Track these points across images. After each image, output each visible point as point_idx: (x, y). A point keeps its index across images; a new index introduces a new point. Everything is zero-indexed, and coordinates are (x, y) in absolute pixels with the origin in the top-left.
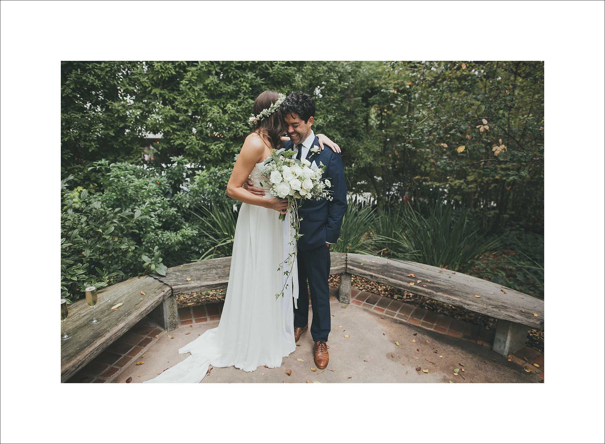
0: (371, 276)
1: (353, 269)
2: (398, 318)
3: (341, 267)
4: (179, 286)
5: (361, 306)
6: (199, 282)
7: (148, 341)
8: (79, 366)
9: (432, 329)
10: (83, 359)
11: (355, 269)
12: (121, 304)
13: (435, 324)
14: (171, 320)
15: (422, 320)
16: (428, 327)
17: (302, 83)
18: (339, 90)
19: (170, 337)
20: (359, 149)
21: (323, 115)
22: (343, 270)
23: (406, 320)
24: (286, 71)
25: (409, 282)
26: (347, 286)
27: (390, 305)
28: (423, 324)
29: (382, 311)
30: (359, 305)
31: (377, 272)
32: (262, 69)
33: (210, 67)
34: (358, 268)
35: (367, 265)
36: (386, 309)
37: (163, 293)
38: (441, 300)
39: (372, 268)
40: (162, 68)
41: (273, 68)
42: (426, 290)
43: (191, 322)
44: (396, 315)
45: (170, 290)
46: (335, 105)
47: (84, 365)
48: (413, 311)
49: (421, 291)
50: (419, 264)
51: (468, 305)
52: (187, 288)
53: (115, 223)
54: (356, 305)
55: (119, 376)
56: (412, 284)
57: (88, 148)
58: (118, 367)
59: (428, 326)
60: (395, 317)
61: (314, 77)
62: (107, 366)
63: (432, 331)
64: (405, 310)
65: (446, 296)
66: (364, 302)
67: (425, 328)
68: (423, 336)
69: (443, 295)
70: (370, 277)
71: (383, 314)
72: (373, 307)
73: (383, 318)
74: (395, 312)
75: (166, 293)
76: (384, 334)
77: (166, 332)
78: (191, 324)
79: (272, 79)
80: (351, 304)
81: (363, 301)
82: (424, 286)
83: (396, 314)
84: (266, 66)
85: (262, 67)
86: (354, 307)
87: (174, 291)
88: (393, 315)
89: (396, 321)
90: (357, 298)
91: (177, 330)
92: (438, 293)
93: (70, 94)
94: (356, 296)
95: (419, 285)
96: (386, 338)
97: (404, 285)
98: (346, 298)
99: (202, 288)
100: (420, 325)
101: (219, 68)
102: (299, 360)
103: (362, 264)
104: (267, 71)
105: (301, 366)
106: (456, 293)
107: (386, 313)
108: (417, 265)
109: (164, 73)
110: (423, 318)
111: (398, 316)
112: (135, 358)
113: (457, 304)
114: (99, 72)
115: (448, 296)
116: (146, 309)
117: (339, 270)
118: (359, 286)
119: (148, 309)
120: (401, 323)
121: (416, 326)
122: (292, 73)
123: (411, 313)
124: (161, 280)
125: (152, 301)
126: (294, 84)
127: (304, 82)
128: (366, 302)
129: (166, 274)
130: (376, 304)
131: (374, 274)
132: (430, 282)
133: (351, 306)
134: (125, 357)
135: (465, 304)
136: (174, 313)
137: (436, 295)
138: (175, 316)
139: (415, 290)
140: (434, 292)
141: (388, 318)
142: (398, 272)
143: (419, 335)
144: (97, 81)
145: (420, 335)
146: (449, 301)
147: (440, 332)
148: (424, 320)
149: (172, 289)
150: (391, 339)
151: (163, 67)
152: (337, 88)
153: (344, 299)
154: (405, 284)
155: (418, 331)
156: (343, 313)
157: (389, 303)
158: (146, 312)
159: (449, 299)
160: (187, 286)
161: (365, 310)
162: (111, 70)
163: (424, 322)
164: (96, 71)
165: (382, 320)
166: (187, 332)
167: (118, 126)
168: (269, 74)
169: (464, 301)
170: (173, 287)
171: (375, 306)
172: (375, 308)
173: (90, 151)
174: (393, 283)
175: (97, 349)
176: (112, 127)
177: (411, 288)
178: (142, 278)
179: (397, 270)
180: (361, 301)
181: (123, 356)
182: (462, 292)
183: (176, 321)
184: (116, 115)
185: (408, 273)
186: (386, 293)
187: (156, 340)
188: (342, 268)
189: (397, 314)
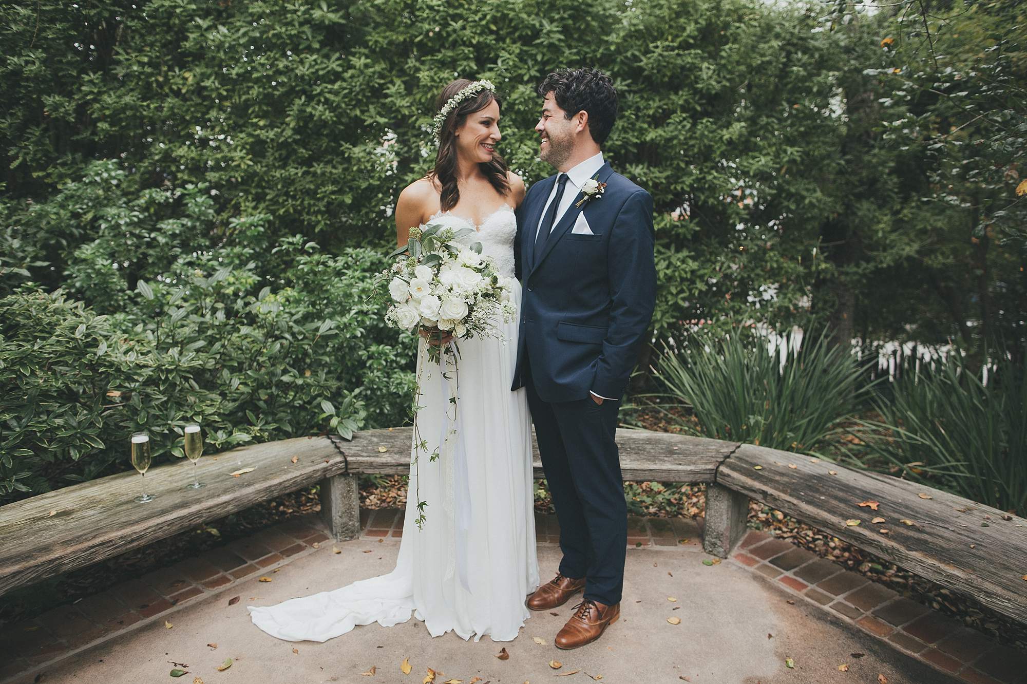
0: (764, 493)
1: (729, 476)
2: (834, 612)
3: (704, 467)
4: (358, 458)
5: (752, 569)
6: (397, 456)
7: (299, 549)
8: (133, 541)
9: (916, 655)
10: (141, 531)
11: (735, 475)
12: (251, 470)
13: (933, 646)
14: (345, 520)
15: (899, 628)
16: (907, 648)
17: (719, 82)
18: (815, 89)
19: (335, 550)
20: (879, 222)
21: (774, 149)
22: (708, 476)
23: (851, 618)
24: (679, 61)
25: (846, 518)
26: (721, 515)
27: (831, 579)
28: (898, 637)
29: (800, 586)
30: (749, 565)
31: (784, 488)
32: (626, 61)
33: (521, 69)
34: (742, 474)
35: (770, 471)
36: (811, 586)
37: (324, 465)
38: (919, 571)
39: (777, 478)
40: (433, 80)
41: (649, 56)
42: (884, 541)
43: (385, 533)
44: (831, 604)
45: (341, 462)
46: (805, 123)
47: (142, 542)
48: (884, 604)
49: (871, 542)
50: (917, 485)
51: (988, 594)
52: (371, 463)
53: (286, 339)
54: (741, 565)
55: (225, 591)
56: (853, 523)
57: (314, 227)
58: (231, 578)
59: (908, 643)
60: (826, 608)
61: (749, 66)
62: (219, 572)
63: (914, 659)
64: (865, 597)
65: (930, 561)
66: (766, 562)
67: (898, 647)
68: (878, 665)
69: (923, 559)
70: (761, 496)
71: (801, 594)
72: (782, 576)
73: (792, 602)
74: (833, 596)
75: (332, 465)
76: (770, 636)
77: (334, 541)
78: (382, 538)
79: (648, 79)
80: (731, 558)
81: (764, 558)
82: (882, 531)
83: (832, 600)
84: (633, 55)
85: (626, 57)
86: (734, 568)
87: (350, 467)
88: (823, 600)
89: (822, 616)
90: (754, 552)
91: (354, 541)
92: (914, 554)
93: (290, 137)
94: (752, 547)
95: (875, 528)
96: (770, 644)
97: (833, 524)
98: (719, 543)
99: (400, 468)
100: (886, 639)
101: (536, 68)
102: (538, 640)
103: (757, 468)
104: (636, 64)
105: (534, 652)
106: (971, 560)
107: (807, 595)
108: (910, 488)
109: (437, 88)
110: (906, 625)
111: (838, 607)
112: (263, 571)
113: (960, 586)
114: (331, 97)
115: (937, 564)
116: (280, 484)
117: (698, 473)
118: (785, 529)
119: (287, 484)
120: (836, 622)
121: (873, 639)
122: (693, 63)
123: (877, 608)
124: (339, 445)
125: (297, 473)
126: (700, 86)
127: (724, 77)
128: (770, 562)
129: (354, 437)
130: (793, 570)
131: (771, 491)
132: (912, 527)
133: (729, 563)
134: (251, 565)
135: (980, 590)
136: (350, 508)
137: (907, 558)
138: (353, 516)
139: (858, 537)
140: (902, 549)
141: (807, 605)
142: (841, 494)
143: (868, 660)
144: (327, 112)
145: (872, 659)
146: (938, 577)
147: (937, 667)
148: (905, 629)
149: (346, 461)
150: (780, 650)
151: (436, 78)
152: (811, 84)
153: (714, 544)
154: (834, 519)
155: (871, 650)
156: (698, 574)
157: (832, 573)
158: (281, 490)
159: (939, 572)
160: (372, 459)
161: (755, 578)
162: (351, 92)
163: (905, 633)
164: (328, 95)
165: (786, 606)
166: (367, 548)
167: (359, 187)
168: (641, 69)
169: (978, 582)
170: (349, 459)
171: (789, 574)
172: (786, 580)
173: (317, 230)
174: (809, 517)
175: (171, 523)
176: (351, 189)
177: (848, 533)
178: (314, 438)
179: (841, 490)
180: (757, 559)
181: (249, 563)
182: (991, 562)
183: (354, 525)
184: (355, 168)
185: (865, 499)
186: (846, 554)
187: (312, 550)
188: (707, 470)
189: (835, 602)
